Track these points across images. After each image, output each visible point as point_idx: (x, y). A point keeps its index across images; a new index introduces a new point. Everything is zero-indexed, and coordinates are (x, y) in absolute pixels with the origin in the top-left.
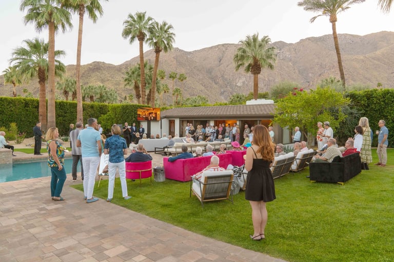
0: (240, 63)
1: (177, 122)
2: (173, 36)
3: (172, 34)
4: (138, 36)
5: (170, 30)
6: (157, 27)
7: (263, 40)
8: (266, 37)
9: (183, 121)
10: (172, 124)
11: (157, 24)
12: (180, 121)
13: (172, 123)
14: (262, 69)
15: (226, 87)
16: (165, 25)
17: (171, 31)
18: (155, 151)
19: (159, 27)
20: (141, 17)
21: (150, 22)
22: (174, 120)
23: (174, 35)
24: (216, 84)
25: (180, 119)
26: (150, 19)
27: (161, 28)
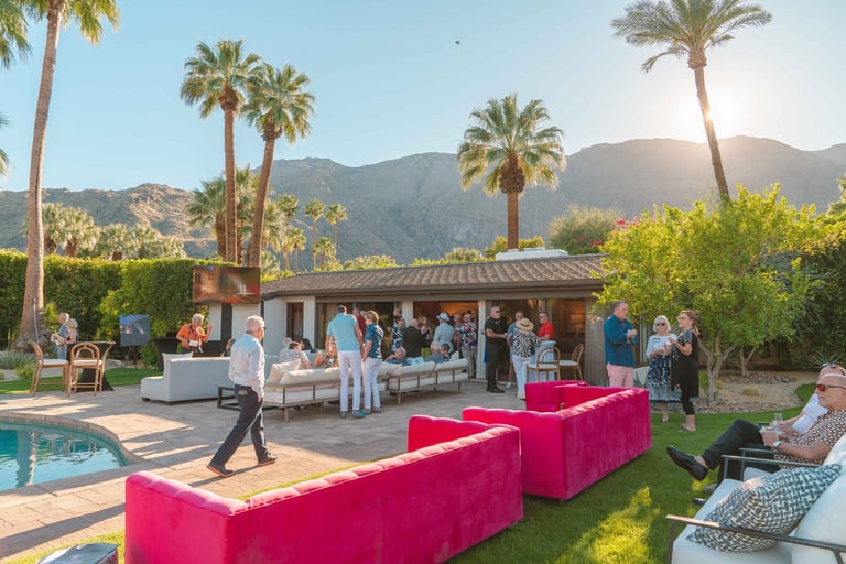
0: (473, 165)
1: (309, 307)
2: (310, 102)
3: (305, 95)
4: (221, 99)
5: (301, 86)
6: (270, 77)
7: (529, 110)
8: (536, 102)
9: (325, 305)
10: (298, 314)
11: (270, 70)
12: (317, 304)
13: (294, 312)
14: (527, 178)
15: (432, 243)
16: (289, 73)
17: (303, 89)
18: (220, 399)
19: (275, 77)
20: (229, 53)
21: (253, 66)
22: (302, 304)
23: (312, 98)
24: (411, 236)
25: (317, 298)
26: (252, 59)
27: (279, 80)
